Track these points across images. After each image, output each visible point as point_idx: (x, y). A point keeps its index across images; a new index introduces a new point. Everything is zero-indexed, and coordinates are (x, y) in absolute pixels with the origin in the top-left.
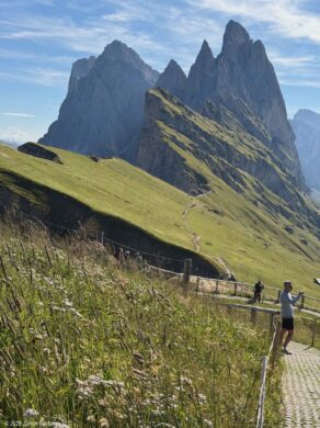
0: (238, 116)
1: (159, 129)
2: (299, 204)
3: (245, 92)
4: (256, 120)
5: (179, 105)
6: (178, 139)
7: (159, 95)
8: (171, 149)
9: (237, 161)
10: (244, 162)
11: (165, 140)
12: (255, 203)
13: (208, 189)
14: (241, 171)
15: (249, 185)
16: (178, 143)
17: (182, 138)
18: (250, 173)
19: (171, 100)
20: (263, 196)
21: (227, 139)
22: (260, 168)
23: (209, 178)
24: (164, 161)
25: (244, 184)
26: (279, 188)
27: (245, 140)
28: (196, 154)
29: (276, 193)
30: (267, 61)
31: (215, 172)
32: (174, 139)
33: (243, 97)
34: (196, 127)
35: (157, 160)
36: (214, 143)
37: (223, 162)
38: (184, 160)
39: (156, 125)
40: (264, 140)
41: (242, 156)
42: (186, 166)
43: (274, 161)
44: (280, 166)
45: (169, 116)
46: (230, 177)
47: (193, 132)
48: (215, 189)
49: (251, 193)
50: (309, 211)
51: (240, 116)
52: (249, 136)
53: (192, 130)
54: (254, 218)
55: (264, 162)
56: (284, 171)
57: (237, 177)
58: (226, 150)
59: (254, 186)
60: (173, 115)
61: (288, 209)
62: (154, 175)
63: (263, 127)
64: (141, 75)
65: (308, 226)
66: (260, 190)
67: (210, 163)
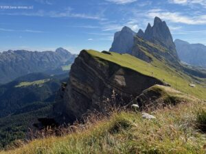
0: (159, 42)
1: (138, 46)
4: (164, 42)
5: (143, 39)
6: (143, 48)
9: (160, 53)
11: (140, 49)
13: (152, 61)
18: (163, 56)
20: (168, 62)
21: (157, 48)
23: (152, 58)
24: (139, 54)
25: (162, 59)
36: (153, 48)
40: (167, 47)
44: (172, 54)
49: (164, 61)
50: (181, 66)
52: (162, 46)
55: (167, 53)
60: (141, 42)
61: (175, 66)
63: (166, 44)
65: (181, 70)
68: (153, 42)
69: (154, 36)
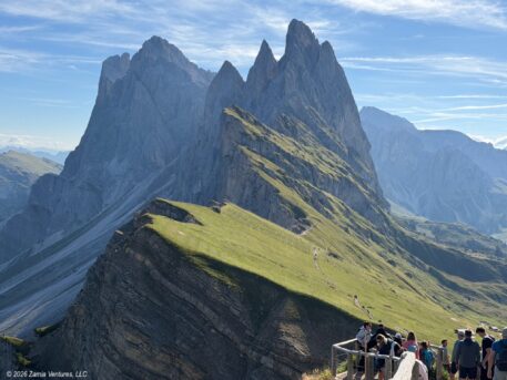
0: (312, 128)
1: (247, 157)
2: (385, 225)
3: (316, 100)
4: (331, 131)
5: (256, 123)
6: (266, 166)
7: (237, 116)
8: (262, 179)
9: (321, 183)
10: (328, 182)
11: (255, 169)
12: (346, 230)
13: (308, 224)
14: (326, 193)
15: (337, 210)
16: (267, 171)
17: (269, 165)
18: (333, 194)
19: (247, 119)
20: (351, 220)
21: (308, 158)
22: (343, 187)
23: (306, 211)
24: (255, 192)
25: (332, 209)
26: (364, 208)
27: (324, 157)
28: (286, 182)
29: (361, 214)
30: (336, 63)
31: (306, 200)
32: (262, 166)
33: (314, 105)
34: (278, 149)
35: (248, 192)
36: (297, 165)
37: (308, 186)
38: (278, 191)
39: (242, 151)
40: (341, 153)
41: (326, 176)
42: (281, 198)
43: (354, 176)
44: (361, 181)
45: (251, 139)
46: (319, 203)
47: (275, 154)
48: (315, 223)
49: (340, 218)
50: (395, 231)
51: (313, 128)
52: (325, 149)
53: (275, 153)
54: (358, 252)
55: (347, 180)
56: (366, 188)
57: (324, 202)
58: (310, 172)
59: (341, 210)
60: (254, 137)
61: (377, 233)
62: (246, 207)
63: (338, 138)
64: (187, 76)
65: (399, 251)
66: (347, 214)
67: (300, 190)
68: (293, 132)
69: (292, 103)
